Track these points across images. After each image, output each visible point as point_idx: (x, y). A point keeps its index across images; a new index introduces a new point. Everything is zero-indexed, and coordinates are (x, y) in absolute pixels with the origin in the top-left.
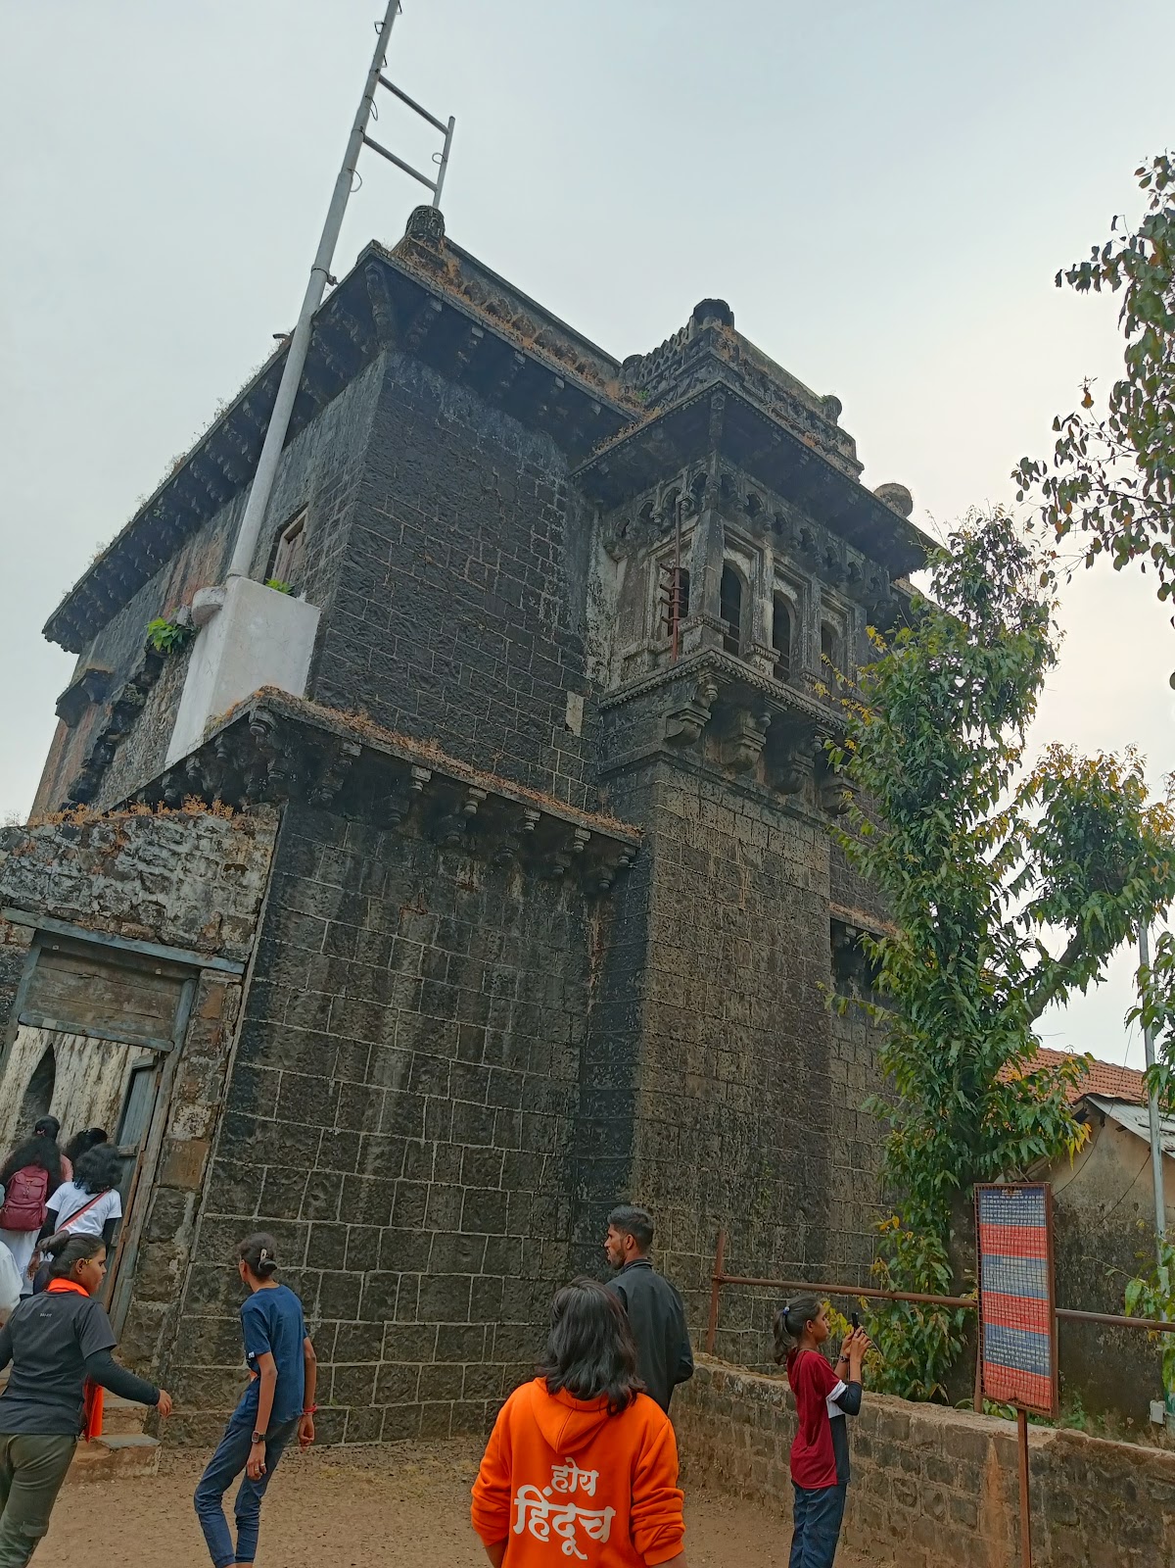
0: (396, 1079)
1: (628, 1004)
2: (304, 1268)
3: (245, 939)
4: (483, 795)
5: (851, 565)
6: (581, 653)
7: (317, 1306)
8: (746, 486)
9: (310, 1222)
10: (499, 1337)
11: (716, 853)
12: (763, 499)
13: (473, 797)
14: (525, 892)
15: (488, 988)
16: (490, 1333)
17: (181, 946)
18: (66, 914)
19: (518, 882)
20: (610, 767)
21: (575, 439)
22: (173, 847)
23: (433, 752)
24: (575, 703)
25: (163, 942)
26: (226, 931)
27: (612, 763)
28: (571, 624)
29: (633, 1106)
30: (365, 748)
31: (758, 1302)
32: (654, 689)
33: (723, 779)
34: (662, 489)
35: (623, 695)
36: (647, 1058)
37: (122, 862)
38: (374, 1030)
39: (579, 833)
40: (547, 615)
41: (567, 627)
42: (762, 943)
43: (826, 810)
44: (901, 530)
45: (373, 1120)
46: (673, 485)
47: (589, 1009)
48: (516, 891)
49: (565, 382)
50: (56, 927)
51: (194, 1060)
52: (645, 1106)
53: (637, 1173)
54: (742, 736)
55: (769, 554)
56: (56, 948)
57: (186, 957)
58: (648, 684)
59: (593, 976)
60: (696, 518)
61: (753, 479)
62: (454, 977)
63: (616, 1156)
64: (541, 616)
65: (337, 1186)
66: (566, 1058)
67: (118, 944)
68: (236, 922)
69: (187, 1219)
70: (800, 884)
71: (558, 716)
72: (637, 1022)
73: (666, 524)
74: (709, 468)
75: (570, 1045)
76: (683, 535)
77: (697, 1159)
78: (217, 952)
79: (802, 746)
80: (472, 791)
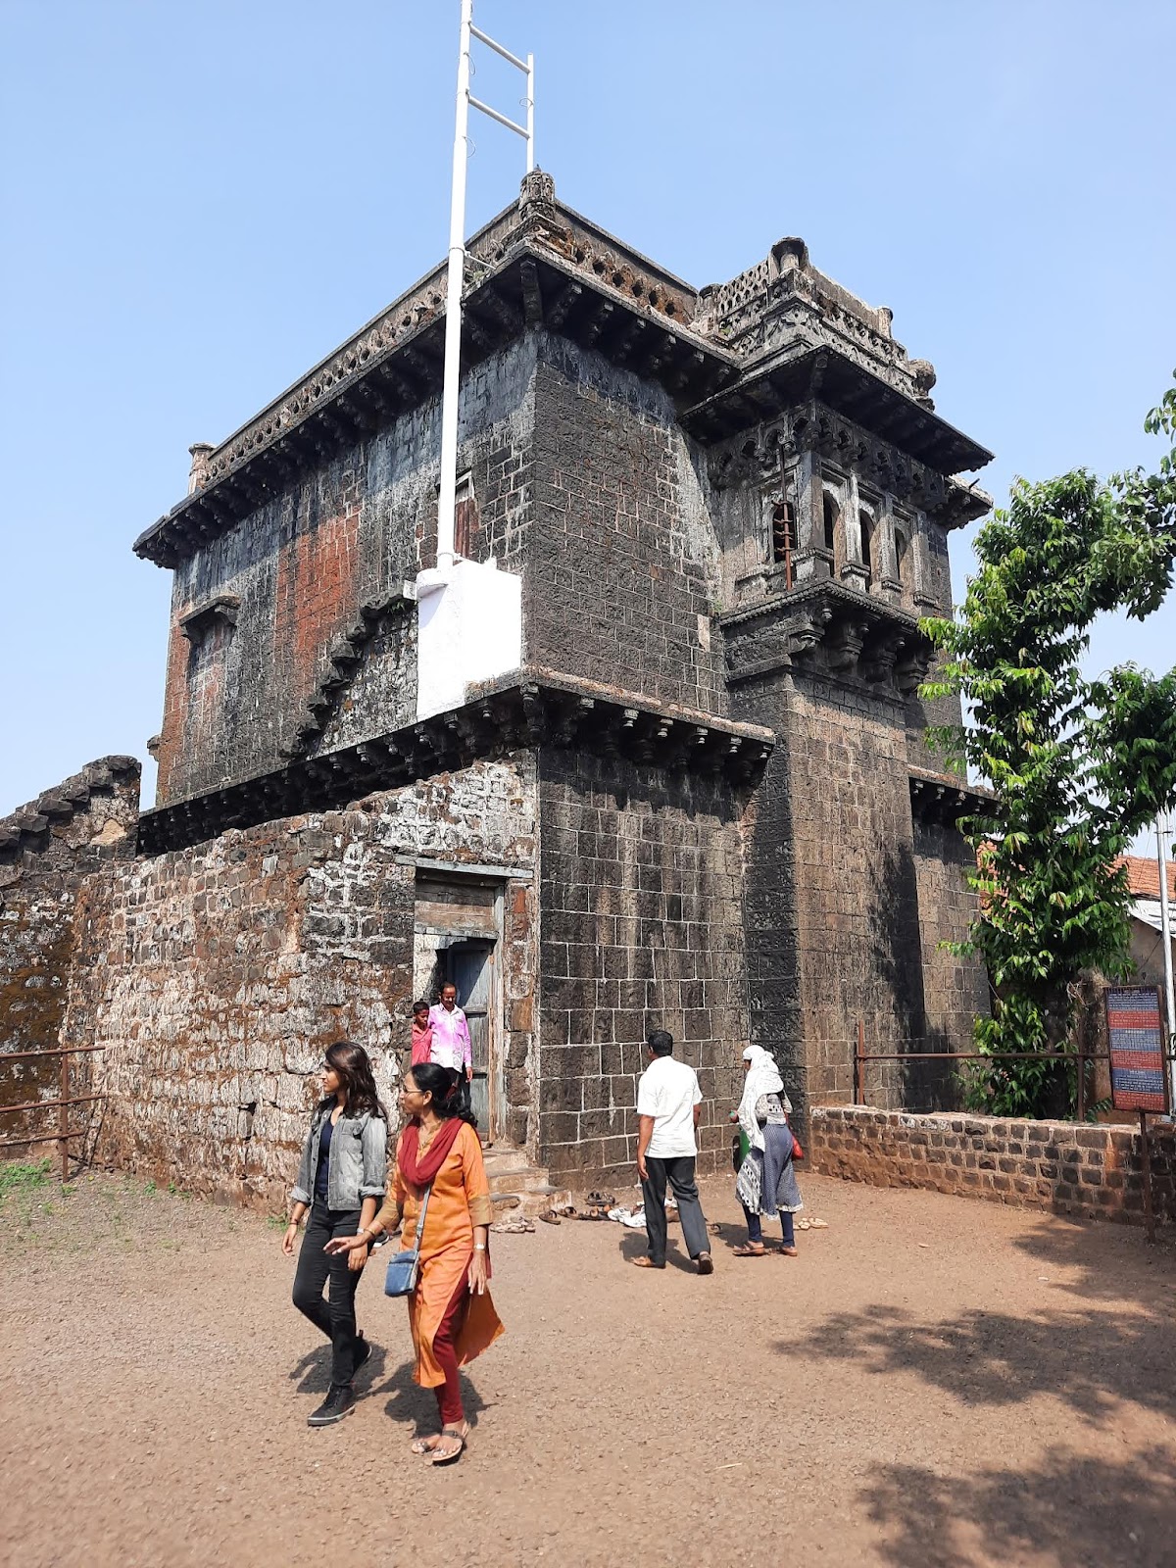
0: (634, 939)
1: (779, 866)
2: (601, 1076)
3: (530, 851)
4: (671, 722)
5: (916, 477)
6: (702, 579)
7: (612, 1099)
8: (837, 423)
9: (600, 1045)
10: (716, 1108)
11: (829, 740)
12: (850, 434)
13: (664, 726)
14: (692, 789)
15: (678, 864)
16: (711, 1106)
17: (494, 864)
18: (430, 854)
19: (687, 781)
20: (738, 677)
21: (681, 385)
22: (479, 792)
23: (638, 696)
24: (703, 622)
25: (484, 863)
26: (518, 848)
27: (740, 673)
28: (693, 555)
29: (793, 941)
30: (597, 702)
31: (884, 1069)
32: (774, 611)
33: (829, 679)
34: (763, 429)
35: (744, 615)
36: (801, 904)
37: (454, 809)
38: (616, 907)
39: (734, 740)
40: (676, 551)
41: (691, 558)
42: (866, 806)
43: (902, 691)
44: (957, 443)
45: (625, 970)
46: (775, 427)
47: (743, 871)
48: (686, 788)
49: (677, 338)
50: (427, 863)
51: (515, 943)
52: (802, 939)
53: (802, 986)
54: (847, 644)
55: (854, 480)
56: (424, 877)
57: (499, 871)
58: (768, 607)
59: (743, 845)
60: (798, 457)
61: (842, 417)
62: (658, 860)
63: (784, 977)
64: (672, 553)
65: (610, 1018)
66: (733, 909)
67: (461, 868)
68: (524, 841)
69: (529, 1051)
70: (888, 755)
71: (693, 637)
72: (789, 881)
73: (768, 462)
74: (809, 414)
75: (734, 900)
76: (786, 471)
77: (838, 973)
78: (515, 865)
79: (889, 644)
80: (663, 721)
